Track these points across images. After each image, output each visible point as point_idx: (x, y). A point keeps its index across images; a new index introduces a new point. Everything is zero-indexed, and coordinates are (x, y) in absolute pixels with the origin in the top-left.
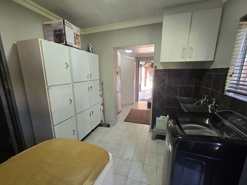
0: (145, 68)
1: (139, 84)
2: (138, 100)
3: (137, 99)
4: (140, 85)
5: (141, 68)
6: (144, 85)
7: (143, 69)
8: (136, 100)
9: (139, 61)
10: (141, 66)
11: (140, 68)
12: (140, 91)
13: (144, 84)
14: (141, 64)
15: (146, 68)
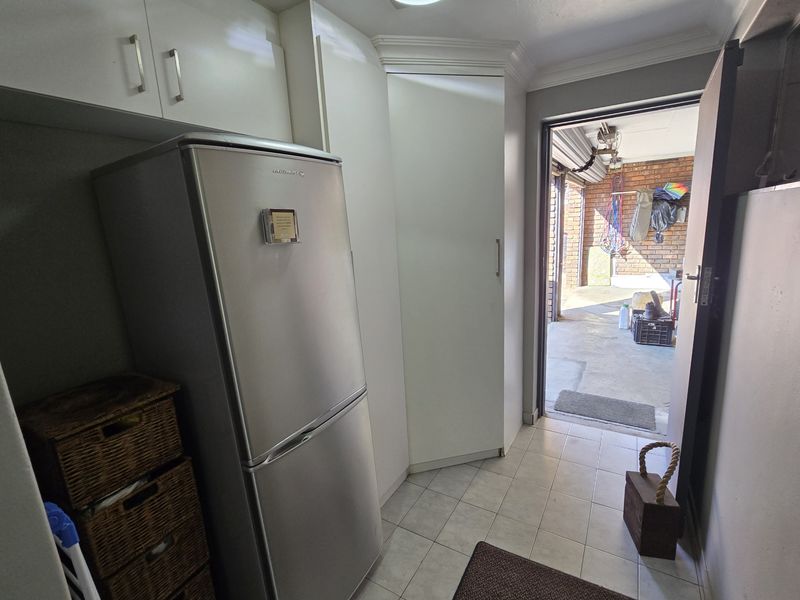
0: (585, 192)
1: (550, 277)
2: (541, 413)
3: (534, 406)
4: (557, 286)
5: (562, 189)
6: (577, 279)
7: (573, 197)
8: (525, 411)
9: (546, 127)
10: (563, 178)
11: (554, 190)
12: (558, 317)
13: (577, 272)
14: (561, 167)
15: (587, 189)
